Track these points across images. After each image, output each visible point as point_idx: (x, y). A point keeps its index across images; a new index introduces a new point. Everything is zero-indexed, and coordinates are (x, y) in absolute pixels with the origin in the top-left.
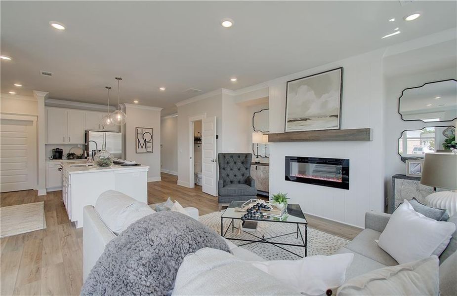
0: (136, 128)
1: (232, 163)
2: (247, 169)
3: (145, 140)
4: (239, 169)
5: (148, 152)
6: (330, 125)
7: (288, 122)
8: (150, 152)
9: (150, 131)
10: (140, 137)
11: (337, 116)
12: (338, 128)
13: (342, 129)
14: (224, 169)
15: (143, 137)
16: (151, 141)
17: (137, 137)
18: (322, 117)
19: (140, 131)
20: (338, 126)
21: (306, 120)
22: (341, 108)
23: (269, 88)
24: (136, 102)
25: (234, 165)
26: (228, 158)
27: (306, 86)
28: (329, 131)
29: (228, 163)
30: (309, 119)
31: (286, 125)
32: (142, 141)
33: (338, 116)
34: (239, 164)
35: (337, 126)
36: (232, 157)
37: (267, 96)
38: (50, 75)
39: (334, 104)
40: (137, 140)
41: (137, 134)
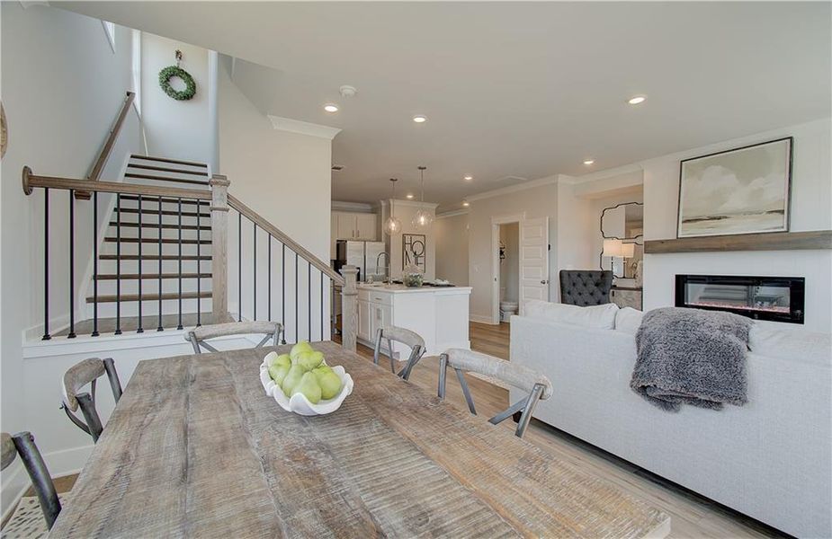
0: (403, 235)
1: (580, 285)
2: (604, 293)
3: (415, 253)
4: (592, 294)
6: (769, 226)
7: (684, 222)
9: (422, 240)
10: (408, 247)
11: (782, 212)
12: (785, 229)
13: (791, 231)
14: (569, 293)
15: (412, 248)
16: (423, 254)
17: (404, 248)
18: (751, 213)
20: (785, 226)
21: (719, 218)
22: (789, 199)
23: (643, 170)
24: (410, 197)
25: (584, 288)
26: (574, 277)
27: (720, 167)
28: (767, 235)
29: (574, 284)
30: (726, 217)
31: (680, 227)
32: (411, 254)
33: (785, 212)
34: (592, 287)
35: (783, 227)
36: (579, 275)
37: (640, 183)
38: (339, 169)
39: (775, 193)
40: (405, 253)
41: (404, 243)
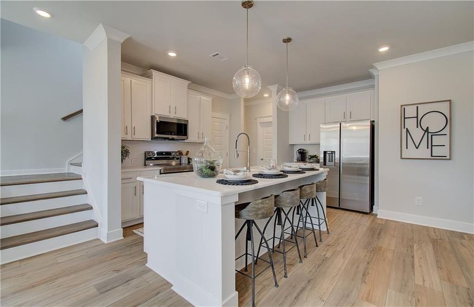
0: (402, 106)
3: (427, 131)
5: (433, 157)
8: (442, 158)
9: (445, 108)
10: (411, 123)
15: (419, 124)
16: (446, 131)
17: (403, 125)
19: (411, 111)
32: (417, 134)
40: (404, 131)
41: (403, 118)
